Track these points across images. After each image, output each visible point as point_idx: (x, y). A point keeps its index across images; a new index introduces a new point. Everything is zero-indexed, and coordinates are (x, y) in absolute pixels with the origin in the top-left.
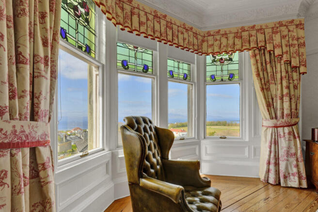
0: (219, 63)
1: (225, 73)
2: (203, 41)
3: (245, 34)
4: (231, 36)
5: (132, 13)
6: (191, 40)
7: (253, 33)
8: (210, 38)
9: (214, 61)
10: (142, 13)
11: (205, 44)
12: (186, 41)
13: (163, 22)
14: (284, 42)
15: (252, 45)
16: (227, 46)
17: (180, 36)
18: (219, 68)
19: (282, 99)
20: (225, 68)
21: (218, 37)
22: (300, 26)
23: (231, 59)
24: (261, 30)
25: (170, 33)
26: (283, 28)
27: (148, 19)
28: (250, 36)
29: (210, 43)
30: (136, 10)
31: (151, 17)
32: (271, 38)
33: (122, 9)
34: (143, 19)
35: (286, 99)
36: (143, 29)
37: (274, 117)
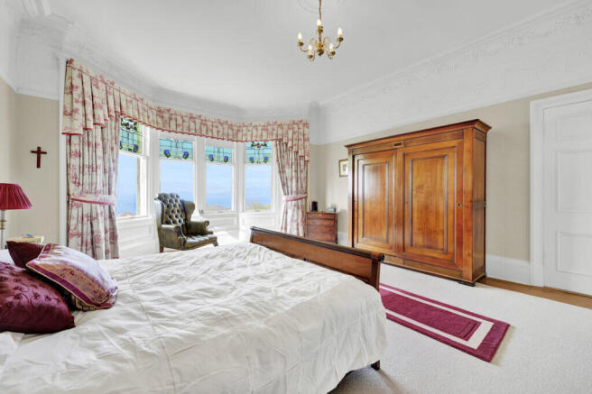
0: (256, 148)
1: (261, 156)
2: (238, 131)
3: (269, 127)
4: (260, 128)
5: (170, 119)
6: (226, 131)
7: (275, 127)
8: (244, 128)
9: (252, 145)
10: (179, 118)
11: (240, 134)
12: (220, 133)
13: (198, 121)
14: (295, 136)
15: (274, 137)
16: (256, 137)
17: (215, 130)
18: (257, 152)
19: (291, 179)
20: (261, 151)
21: (250, 128)
22: (306, 125)
23: (265, 145)
24: (280, 126)
25: (204, 129)
26: (295, 126)
27: (183, 121)
28: (274, 130)
29: (244, 132)
30: (173, 117)
31: (186, 119)
32: (287, 133)
33: (162, 117)
34: (180, 122)
35: (294, 180)
36: (179, 130)
37: (286, 194)
